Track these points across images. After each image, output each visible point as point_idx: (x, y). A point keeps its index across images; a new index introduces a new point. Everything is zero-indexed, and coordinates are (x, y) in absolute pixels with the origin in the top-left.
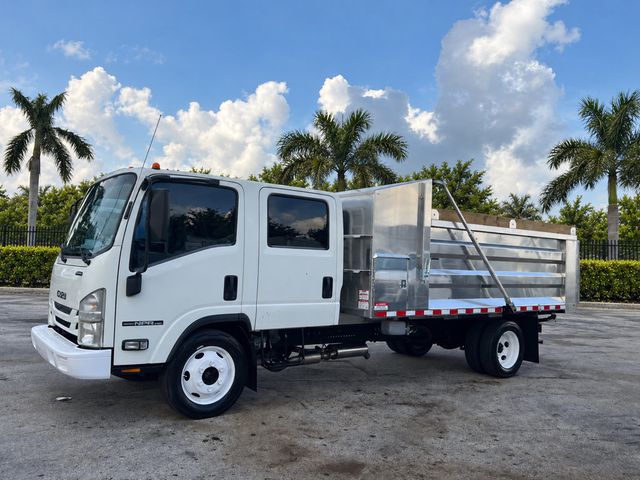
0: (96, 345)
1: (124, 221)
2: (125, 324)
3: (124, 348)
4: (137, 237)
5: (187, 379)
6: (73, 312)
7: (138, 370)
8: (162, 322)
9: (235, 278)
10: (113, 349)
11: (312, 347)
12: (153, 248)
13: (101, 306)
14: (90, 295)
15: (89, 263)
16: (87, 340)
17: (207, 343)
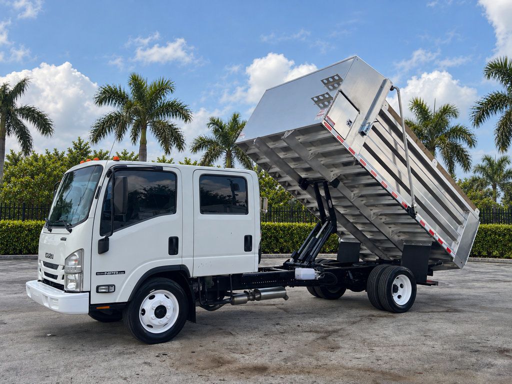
0: (78, 290)
1: (95, 200)
2: (97, 274)
3: (97, 292)
4: (104, 210)
5: (143, 314)
6: (60, 267)
7: (108, 307)
8: (124, 272)
9: (177, 239)
10: (90, 292)
11: (242, 292)
12: (116, 219)
13: (80, 261)
14: (73, 254)
15: (70, 231)
16: (71, 286)
17: (158, 288)
